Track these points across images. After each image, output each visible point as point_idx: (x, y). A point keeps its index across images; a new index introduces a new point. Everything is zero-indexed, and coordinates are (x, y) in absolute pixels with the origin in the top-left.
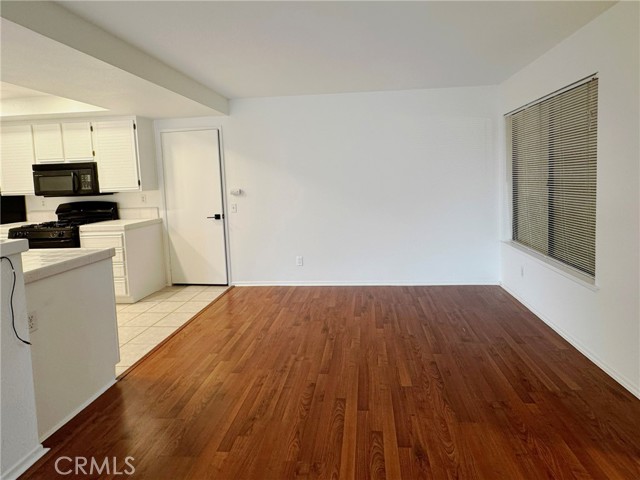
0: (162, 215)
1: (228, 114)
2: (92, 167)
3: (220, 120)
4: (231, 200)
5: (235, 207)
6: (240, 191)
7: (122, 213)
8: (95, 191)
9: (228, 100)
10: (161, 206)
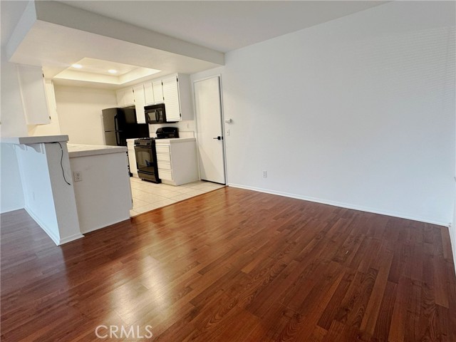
0: (196, 137)
1: (224, 65)
2: (163, 106)
3: (220, 70)
4: (227, 126)
5: (229, 132)
6: (231, 120)
7: (180, 134)
8: (165, 121)
9: (224, 54)
10: (195, 131)
